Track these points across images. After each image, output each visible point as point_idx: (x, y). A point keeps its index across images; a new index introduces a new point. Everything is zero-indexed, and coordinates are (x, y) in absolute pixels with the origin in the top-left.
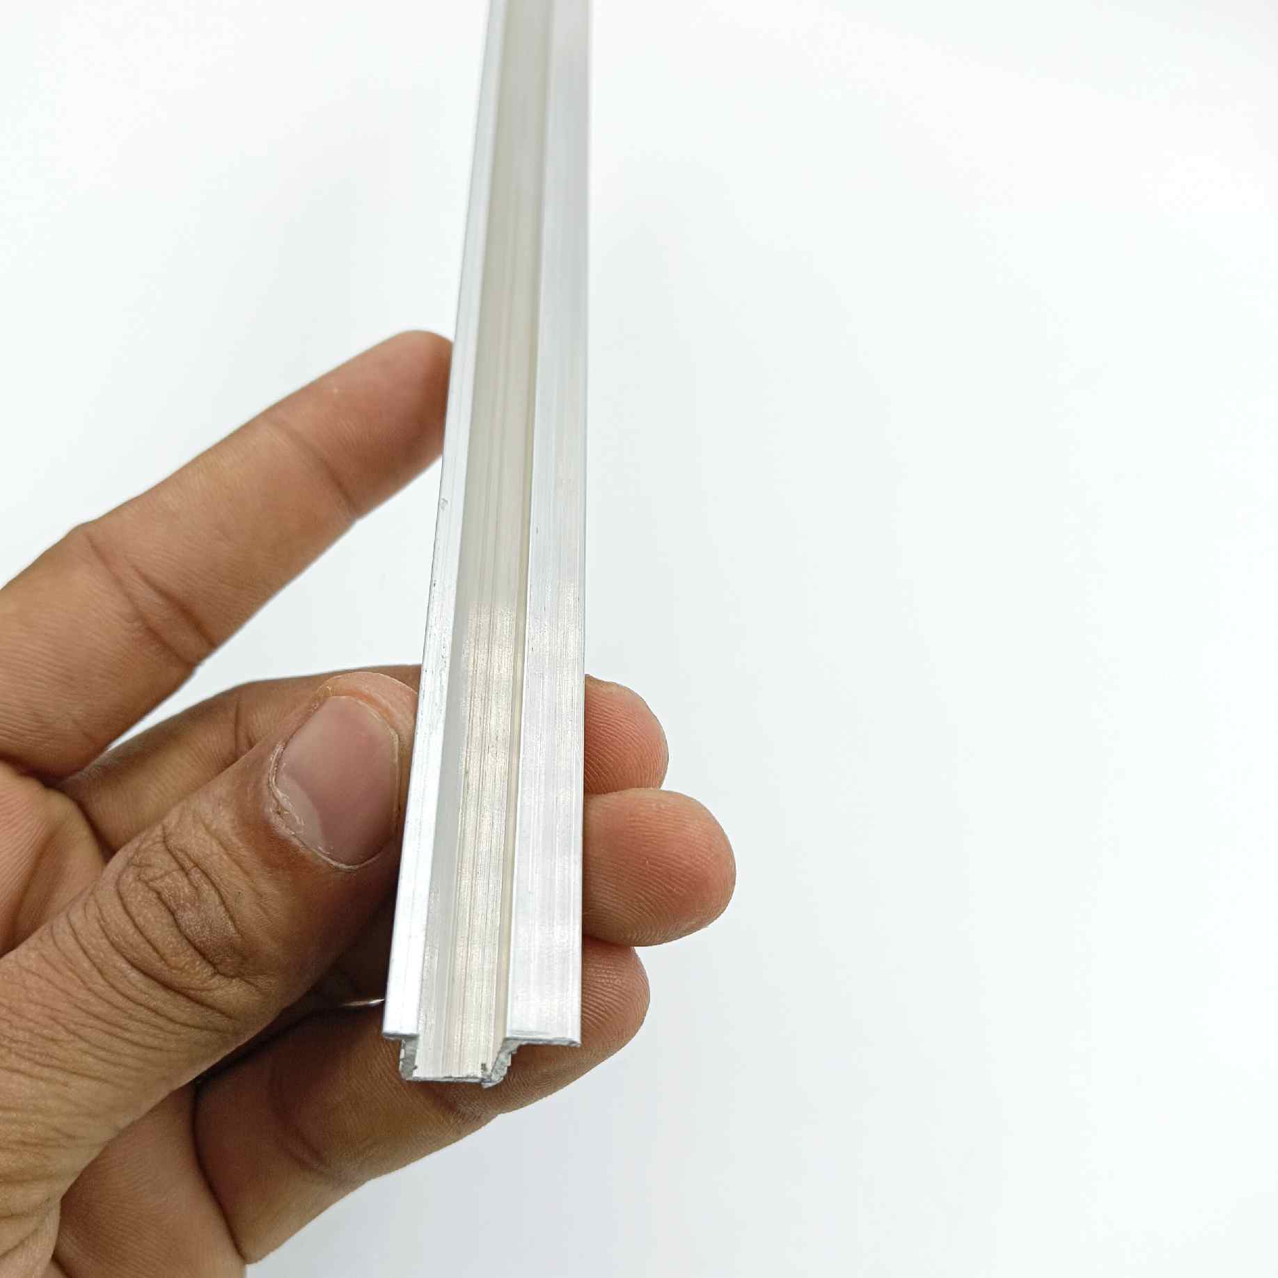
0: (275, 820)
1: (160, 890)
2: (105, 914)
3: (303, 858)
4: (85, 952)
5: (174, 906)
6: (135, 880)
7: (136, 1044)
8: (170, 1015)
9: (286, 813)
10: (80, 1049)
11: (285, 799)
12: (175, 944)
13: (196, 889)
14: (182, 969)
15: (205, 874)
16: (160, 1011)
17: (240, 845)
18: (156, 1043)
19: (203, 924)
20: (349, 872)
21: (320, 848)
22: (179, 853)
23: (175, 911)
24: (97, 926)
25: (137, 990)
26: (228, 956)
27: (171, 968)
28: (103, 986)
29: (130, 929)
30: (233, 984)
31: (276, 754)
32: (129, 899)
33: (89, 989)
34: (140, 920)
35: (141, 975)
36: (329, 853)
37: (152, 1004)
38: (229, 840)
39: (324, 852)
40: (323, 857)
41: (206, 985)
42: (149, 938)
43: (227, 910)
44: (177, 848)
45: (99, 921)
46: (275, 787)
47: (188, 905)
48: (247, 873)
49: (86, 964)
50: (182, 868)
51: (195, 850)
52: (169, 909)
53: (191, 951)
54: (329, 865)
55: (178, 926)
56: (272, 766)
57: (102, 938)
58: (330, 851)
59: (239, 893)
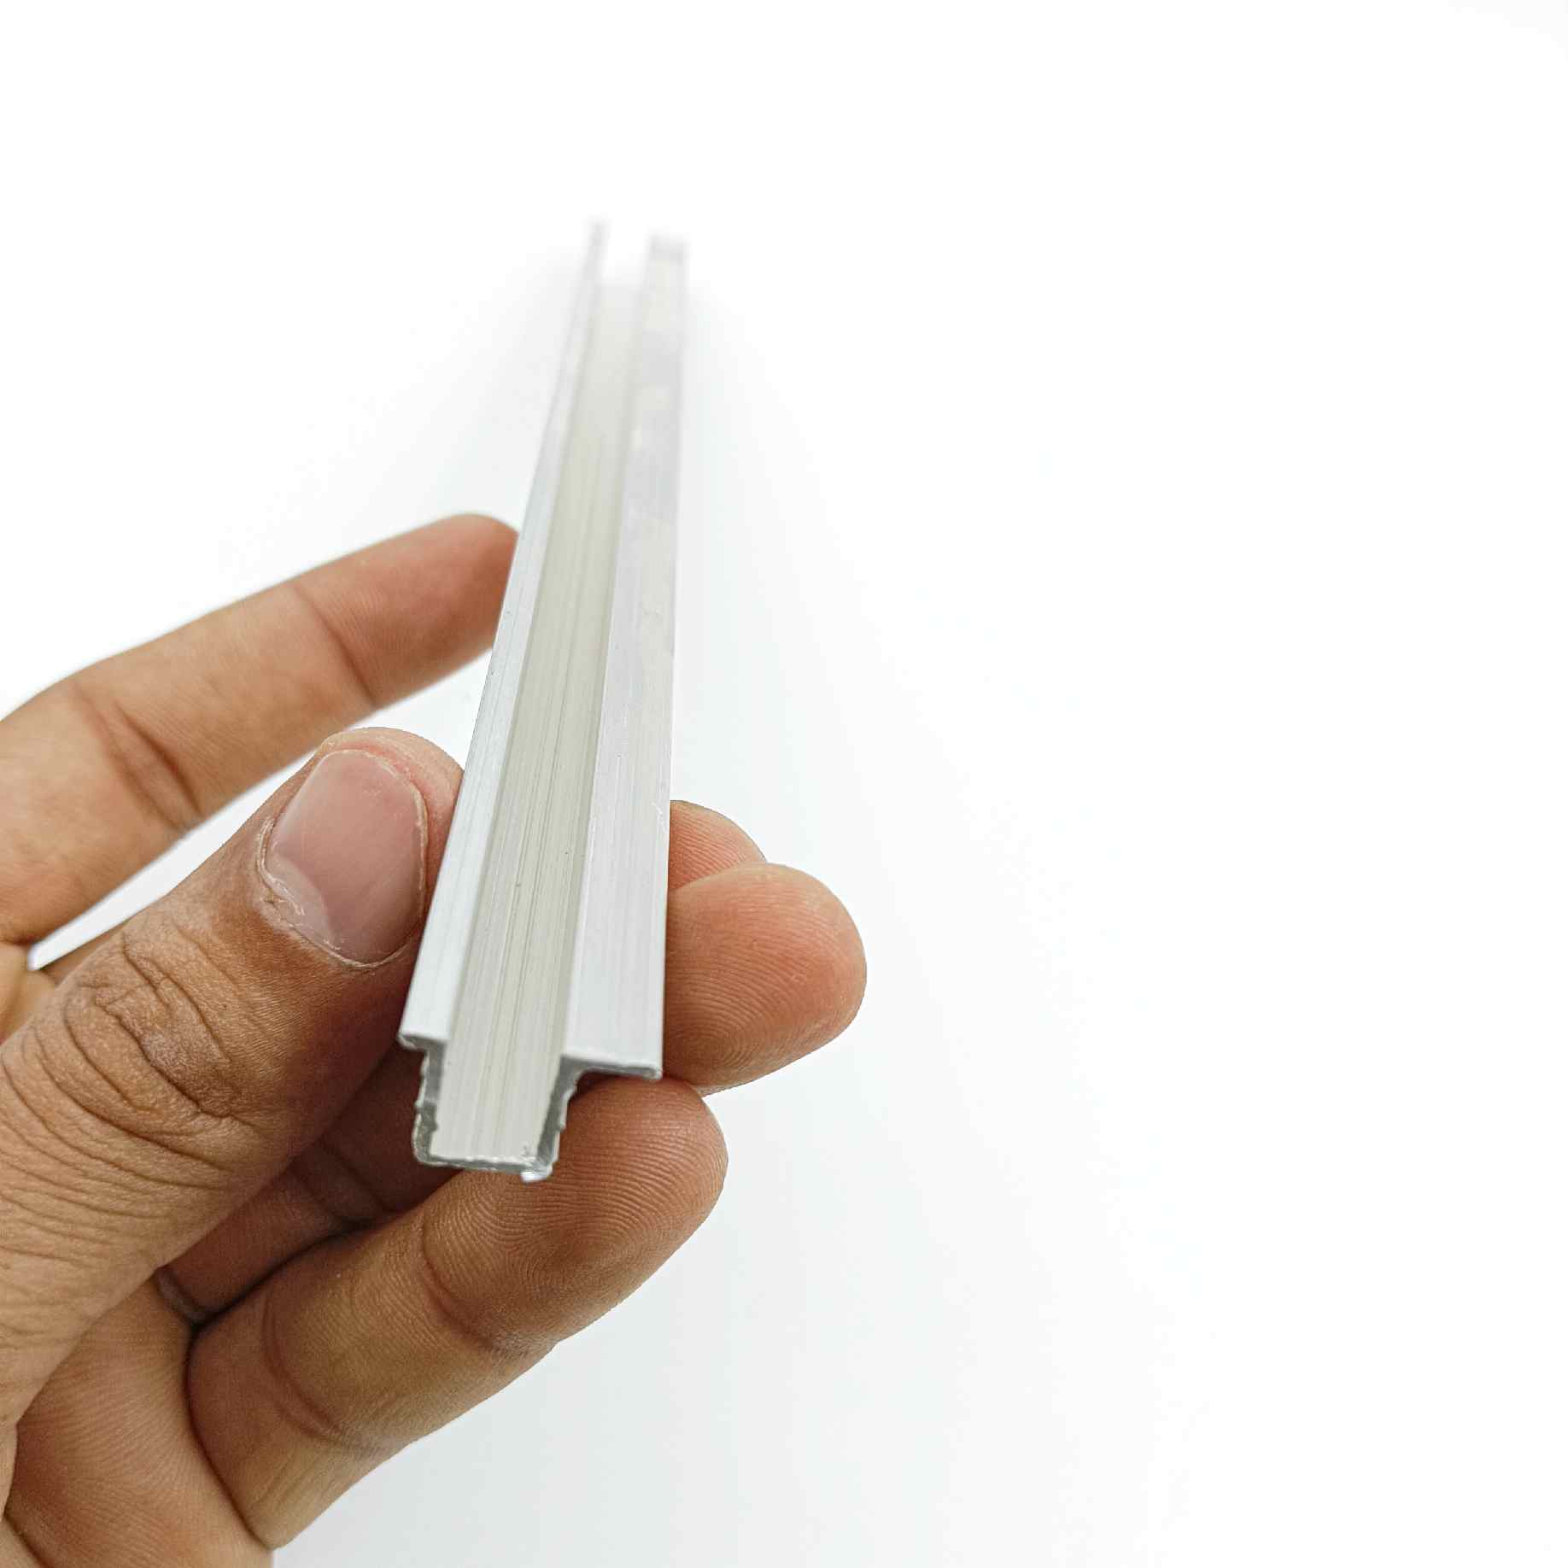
0: (267, 911)
1: (119, 1012)
2: (49, 1051)
3: (306, 956)
4: (23, 1099)
5: (138, 1029)
6: (88, 1005)
7: (96, 1209)
8: (139, 1169)
9: (280, 901)
10: (23, 1221)
11: (279, 884)
12: (140, 1078)
13: (168, 1006)
14: (151, 1109)
15: (179, 986)
16: (123, 1164)
17: (223, 946)
18: (122, 1206)
19: (179, 1049)
20: (366, 971)
21: (328, 943)
22: (144, 963)
23: (141, 1036)
24: (38, 1066)
25: (92, 1140)
26: (214, 1088)
27: (137, 1108)
28: (47, 1138)
29: (80, 1064)
30: (222, 1126)
31: (264, 832)
32: (79, 1028)
33: (29, 1144)
34: (93, 1053)
35: (97, 1120)
36: (339, 949)
37: (112, 1156)
38: (210, 941)
39: (332, 947)
40: (332, 953)
41: (183, 1128)
42: (105, 1073)
43: (210, 1029)
44: (141, 958)
45: (40, 1060)
46: (265, 871)
47: (158, 1027)
48: (233, 980)
49: (24, 1113)
50: (149, 981)
51: (166, 959)
52: (131, 1034)
53: (164, 1085)
54: (340, 964)
55: (145, 1054)
56: (260, 847)
57: (44, 1079)
58: (342, 945)
59: (225, 1006)
